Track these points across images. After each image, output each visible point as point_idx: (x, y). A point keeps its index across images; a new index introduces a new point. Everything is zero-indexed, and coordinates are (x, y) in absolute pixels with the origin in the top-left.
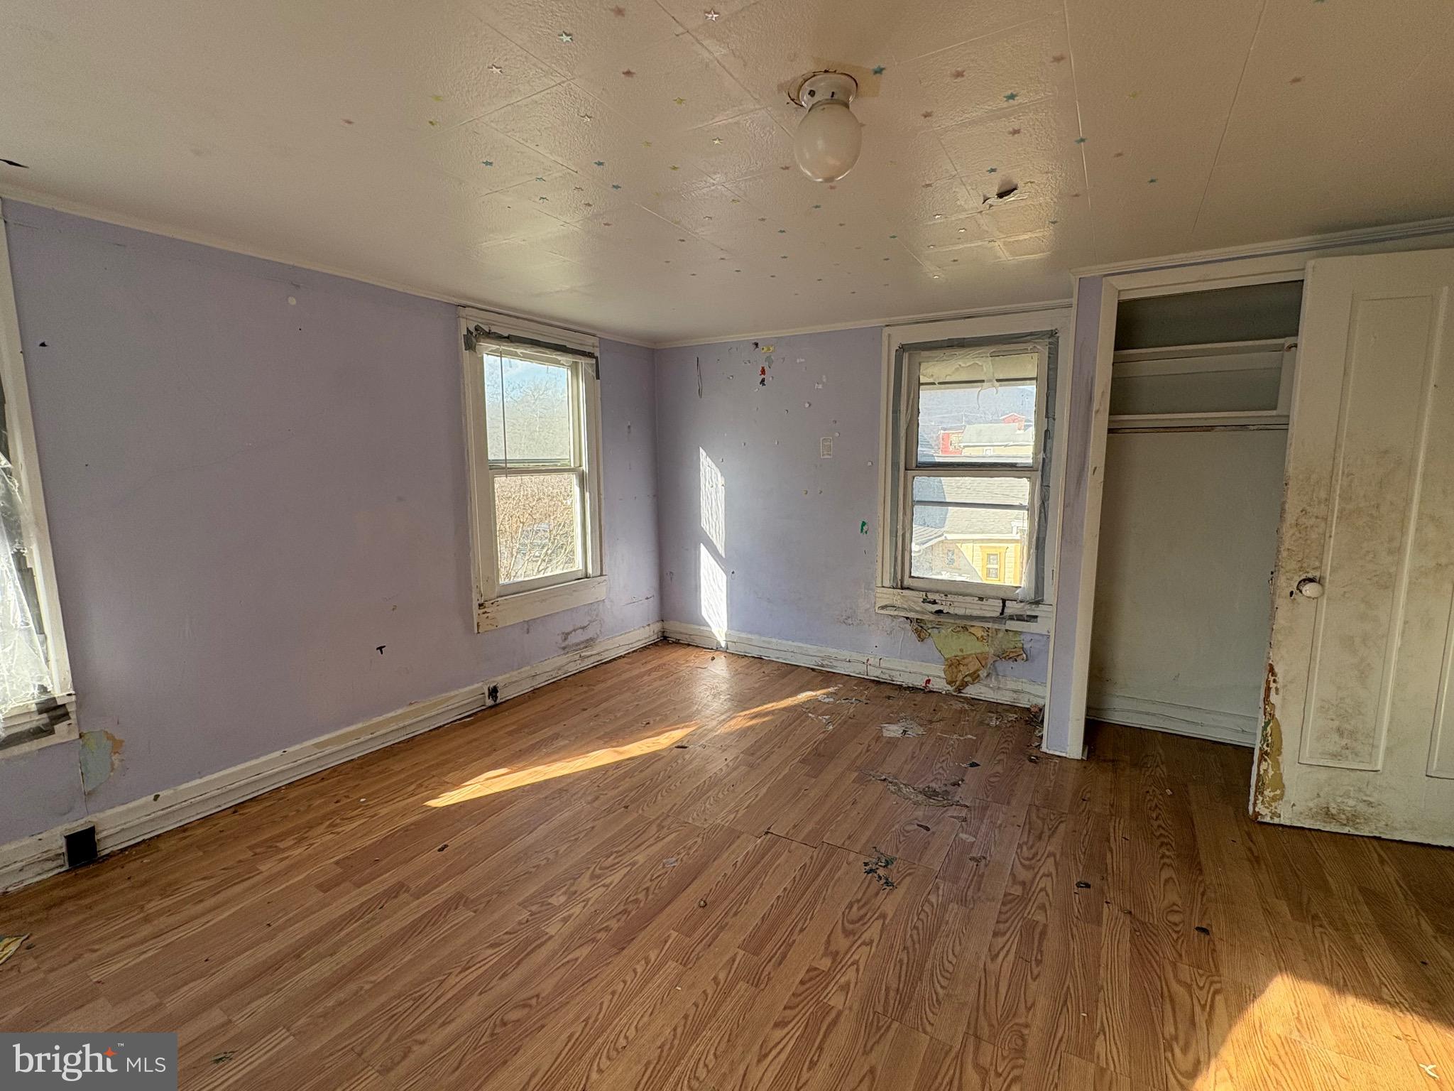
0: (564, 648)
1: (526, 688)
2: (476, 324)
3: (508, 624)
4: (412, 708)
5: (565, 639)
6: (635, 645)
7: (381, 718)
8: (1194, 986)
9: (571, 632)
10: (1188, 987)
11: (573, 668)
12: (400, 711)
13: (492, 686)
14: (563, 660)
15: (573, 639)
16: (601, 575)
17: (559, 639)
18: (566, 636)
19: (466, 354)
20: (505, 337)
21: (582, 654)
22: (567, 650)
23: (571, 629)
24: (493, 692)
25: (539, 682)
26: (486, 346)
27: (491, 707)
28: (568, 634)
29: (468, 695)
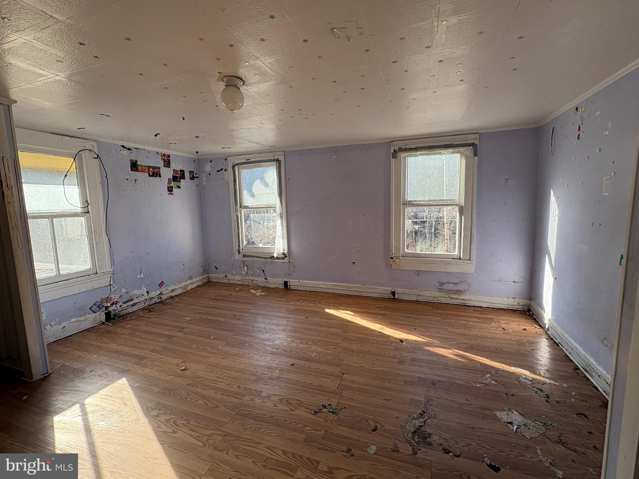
0: (440, 289)
1: (414, 298)
2: (399, 147)
3: (405, 269)
4: (363, 286)
5: (441, 285)
6: (496, 305)
7: (352, 285)
8: (209, 438)
9: (446, 283)
10: (210, 435)
11: (444, 300)
12: (358, 286)
13: (393, 290)
14: (437, 294)
15: (446, 287)
16: (470, 260)
17: (437, 284)
18: (442, 284)
19: (393, 160)
20: (414, 149)
21: (450, 296)
22: (442, 291)
23: (446, 281)
24: (393, 293)
25: (420, 299)
26: (403, 155)
27: (392, 299)
28: (444, 283)
29: (384, 290)
